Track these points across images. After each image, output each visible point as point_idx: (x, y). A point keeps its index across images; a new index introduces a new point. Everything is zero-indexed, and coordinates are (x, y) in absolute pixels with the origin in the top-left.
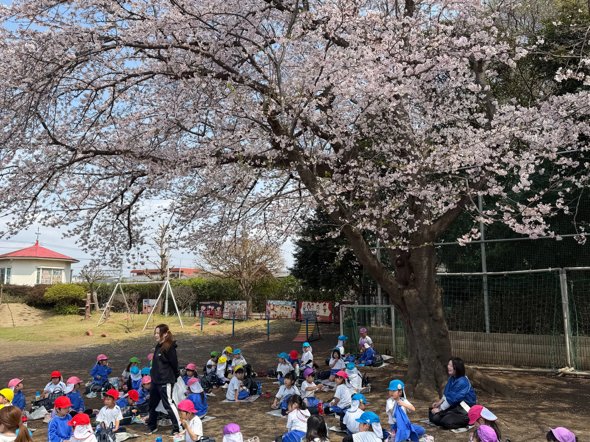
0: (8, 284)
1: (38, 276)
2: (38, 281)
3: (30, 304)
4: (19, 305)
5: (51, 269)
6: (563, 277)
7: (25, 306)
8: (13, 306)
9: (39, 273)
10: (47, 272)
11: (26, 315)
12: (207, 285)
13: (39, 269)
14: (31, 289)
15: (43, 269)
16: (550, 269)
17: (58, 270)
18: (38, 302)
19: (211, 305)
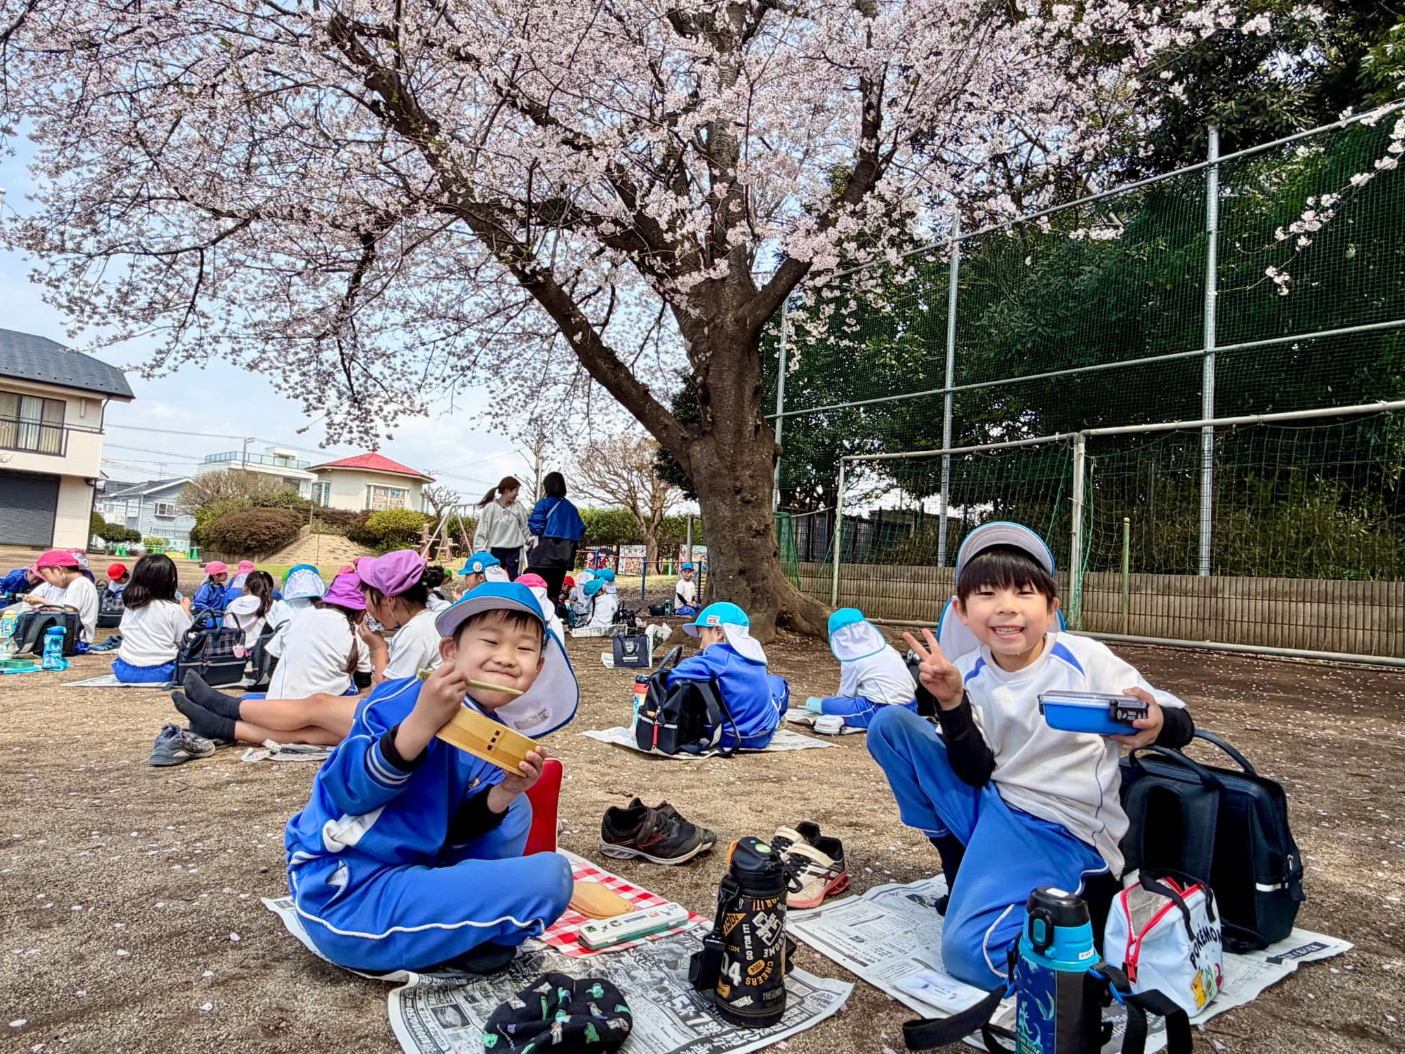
0: (326, 507)
1: (368, 499)
2: (368, 504)
3: (352, 539)
4: (337, 538)
5: (387, 488)
6: (1080, 449)
7: (345, 540)
8: (325, 539)
9: (369, 492)
10: (383, 492)
11: (340, 552)
12: (595, 519)
13: (369, 487)
14: (355, 516)
15: (376, 487)
16: (1057, 436)
17: (399, 490)
18: (363, 535)
19: (601, 551)
